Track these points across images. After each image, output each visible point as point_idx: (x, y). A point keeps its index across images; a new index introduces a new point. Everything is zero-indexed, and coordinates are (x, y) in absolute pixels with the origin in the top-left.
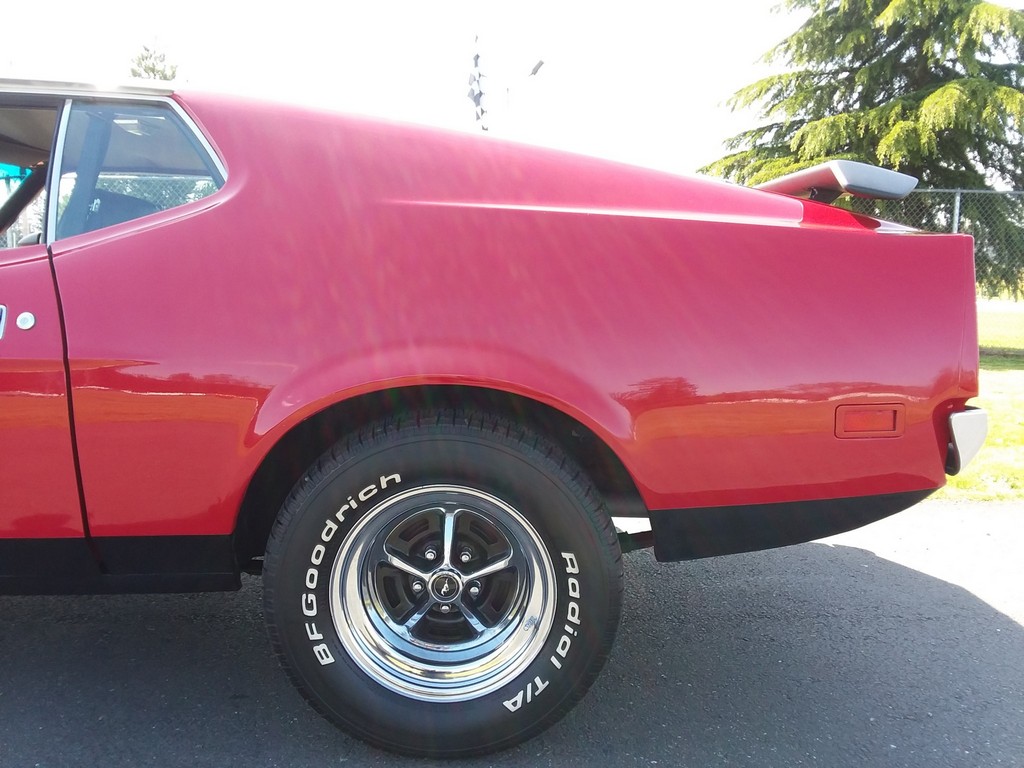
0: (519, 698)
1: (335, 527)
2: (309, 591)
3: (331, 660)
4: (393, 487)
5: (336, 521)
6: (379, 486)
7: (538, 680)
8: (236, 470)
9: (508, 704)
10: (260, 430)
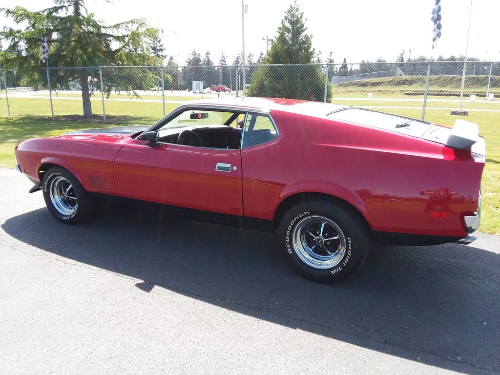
0: (335, 271)
1: (294, 222)
2: (288, 236)
3: (291, 253)
4: (307, 215)
5: (294, 221)
6: (304, 214)
7: (340, 268)
8: (276, 203)
9: (332, 272)
10: (281, 196)
